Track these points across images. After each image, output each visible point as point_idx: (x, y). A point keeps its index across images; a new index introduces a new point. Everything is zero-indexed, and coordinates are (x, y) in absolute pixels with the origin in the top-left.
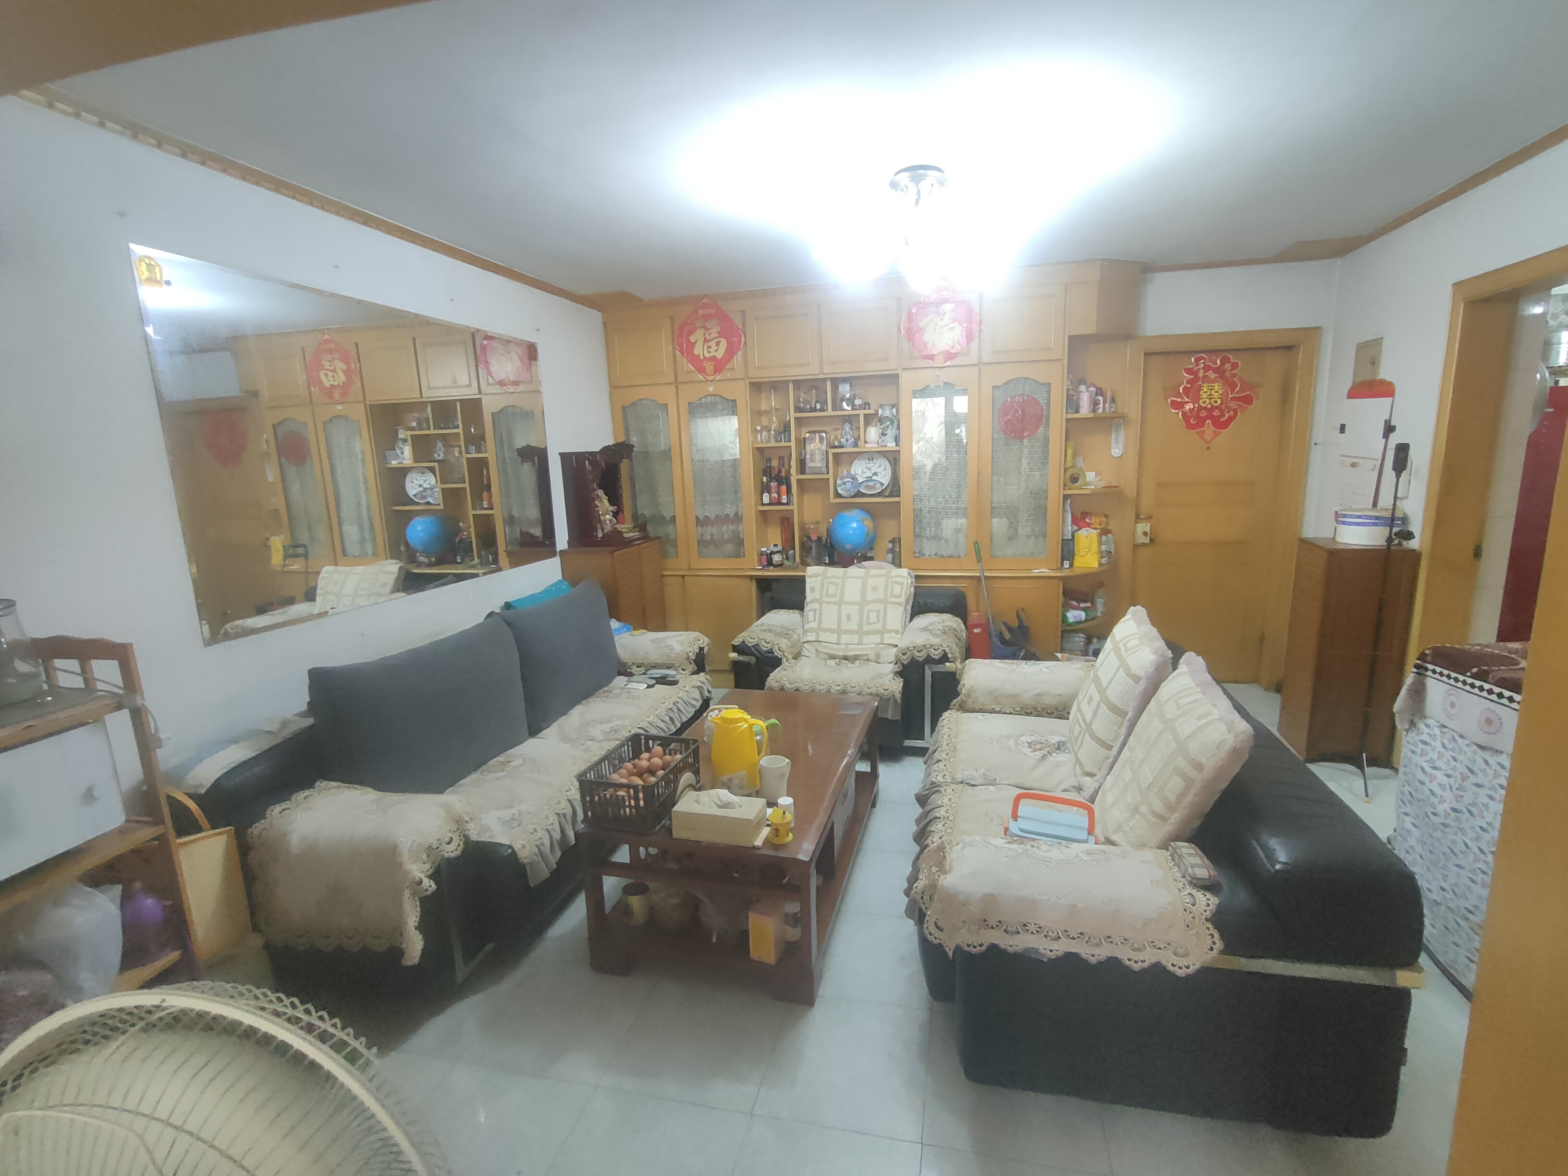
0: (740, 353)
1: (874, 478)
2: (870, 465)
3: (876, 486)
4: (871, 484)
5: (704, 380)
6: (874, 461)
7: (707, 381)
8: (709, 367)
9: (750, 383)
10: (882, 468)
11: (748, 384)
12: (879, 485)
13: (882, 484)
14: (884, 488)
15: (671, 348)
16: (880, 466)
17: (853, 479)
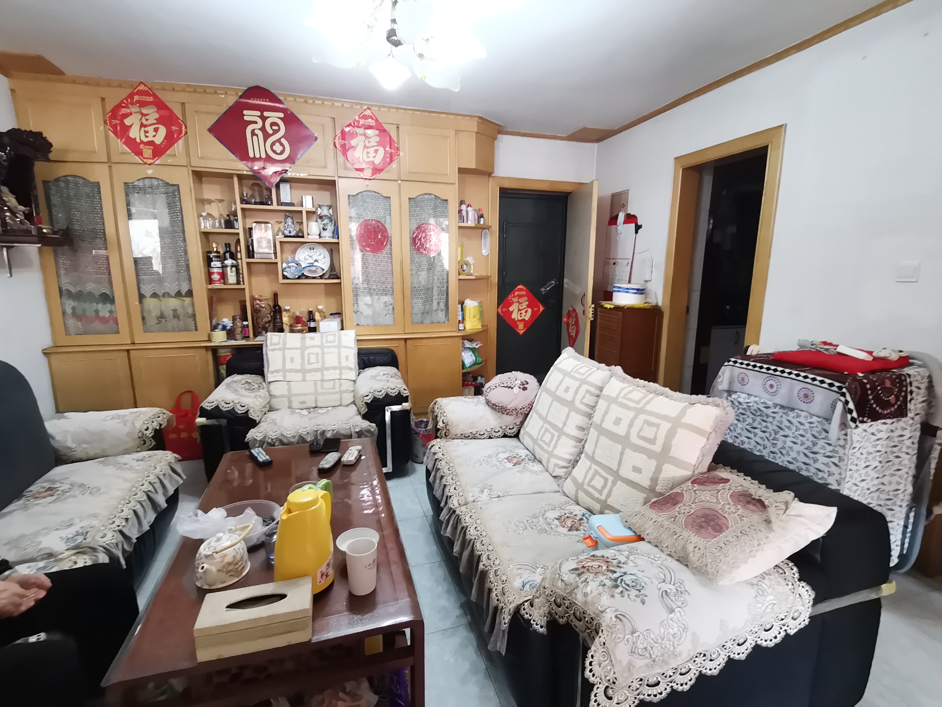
0: (180, 142)
1: (315, 264)
2: (311, 254)
3: (318, 270)
4: (313, 269)
5: (142, 162)
6: (315, 250)
7: (146, 163)
8: (148, 152)
9: (193, 171)
10: (322, 257)
11: (191, 173)
12: (320, 269)
13: (323, 270)
14: (324, 272)
15: (102, 128)
16: (320, 255)
17: (297, 265)
